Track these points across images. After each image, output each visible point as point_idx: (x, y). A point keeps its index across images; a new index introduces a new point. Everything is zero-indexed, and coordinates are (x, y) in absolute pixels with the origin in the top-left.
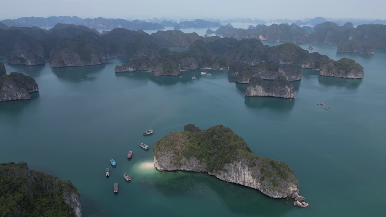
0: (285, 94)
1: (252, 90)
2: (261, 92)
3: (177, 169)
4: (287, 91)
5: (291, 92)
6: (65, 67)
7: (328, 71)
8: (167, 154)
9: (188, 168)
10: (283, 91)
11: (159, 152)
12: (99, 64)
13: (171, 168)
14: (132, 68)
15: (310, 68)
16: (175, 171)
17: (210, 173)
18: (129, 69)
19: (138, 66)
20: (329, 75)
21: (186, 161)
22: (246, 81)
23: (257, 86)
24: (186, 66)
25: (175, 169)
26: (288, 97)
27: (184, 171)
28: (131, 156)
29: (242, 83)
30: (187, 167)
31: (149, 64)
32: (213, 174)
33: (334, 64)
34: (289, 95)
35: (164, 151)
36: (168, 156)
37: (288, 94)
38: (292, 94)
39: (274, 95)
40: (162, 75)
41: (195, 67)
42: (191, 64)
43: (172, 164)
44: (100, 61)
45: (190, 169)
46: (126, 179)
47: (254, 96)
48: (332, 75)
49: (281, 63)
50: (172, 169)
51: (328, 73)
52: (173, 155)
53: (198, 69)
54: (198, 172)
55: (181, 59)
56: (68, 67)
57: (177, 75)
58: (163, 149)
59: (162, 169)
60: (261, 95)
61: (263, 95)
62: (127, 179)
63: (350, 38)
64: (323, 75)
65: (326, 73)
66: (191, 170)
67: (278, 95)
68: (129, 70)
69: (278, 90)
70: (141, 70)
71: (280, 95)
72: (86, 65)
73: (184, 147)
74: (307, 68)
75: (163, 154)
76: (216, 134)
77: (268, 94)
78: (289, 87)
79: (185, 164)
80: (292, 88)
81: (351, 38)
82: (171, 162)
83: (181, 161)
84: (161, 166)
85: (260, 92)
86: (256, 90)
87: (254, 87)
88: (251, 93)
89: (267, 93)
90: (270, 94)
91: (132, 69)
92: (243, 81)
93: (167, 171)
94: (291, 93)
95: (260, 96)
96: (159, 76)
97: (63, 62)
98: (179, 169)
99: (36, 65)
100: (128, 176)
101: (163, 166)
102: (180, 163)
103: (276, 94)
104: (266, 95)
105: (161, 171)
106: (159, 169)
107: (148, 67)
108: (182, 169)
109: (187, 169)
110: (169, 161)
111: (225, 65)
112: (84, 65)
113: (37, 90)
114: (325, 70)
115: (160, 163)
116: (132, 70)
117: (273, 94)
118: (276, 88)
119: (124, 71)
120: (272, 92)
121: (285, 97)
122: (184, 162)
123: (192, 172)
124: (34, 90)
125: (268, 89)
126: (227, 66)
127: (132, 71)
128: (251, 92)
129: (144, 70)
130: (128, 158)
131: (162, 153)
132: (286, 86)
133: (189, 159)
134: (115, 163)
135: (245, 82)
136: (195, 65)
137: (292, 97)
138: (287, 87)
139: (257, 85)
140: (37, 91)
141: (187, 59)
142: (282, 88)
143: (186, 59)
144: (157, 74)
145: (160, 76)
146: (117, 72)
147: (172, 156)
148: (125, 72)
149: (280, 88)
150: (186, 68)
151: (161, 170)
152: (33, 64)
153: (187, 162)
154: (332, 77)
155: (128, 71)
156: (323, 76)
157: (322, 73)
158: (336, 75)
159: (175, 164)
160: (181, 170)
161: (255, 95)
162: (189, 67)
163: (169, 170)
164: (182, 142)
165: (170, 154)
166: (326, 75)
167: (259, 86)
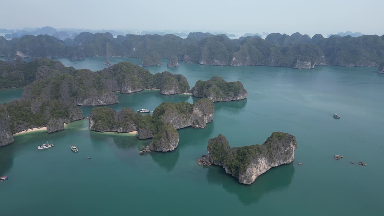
7: (216, 95)
15: (176, 93)
39: (276, 165)
41: (8, 137)
48: (221, 100)
49: (130, 92)
51: (217, 98)
67: (282, 162)
74: (172, 93)
85: (261, 168)
89: (270, 165)
90: (273, 165)
103: (279, 162)
114: (213, 95)
118: (279, 151)
120: (275, 161)
126: (71, 116)
138: (292, 145)
139: (260, 157)
142: (286, 149)
157: (211, 98)
166: (215, 101)
167: (262, 158)
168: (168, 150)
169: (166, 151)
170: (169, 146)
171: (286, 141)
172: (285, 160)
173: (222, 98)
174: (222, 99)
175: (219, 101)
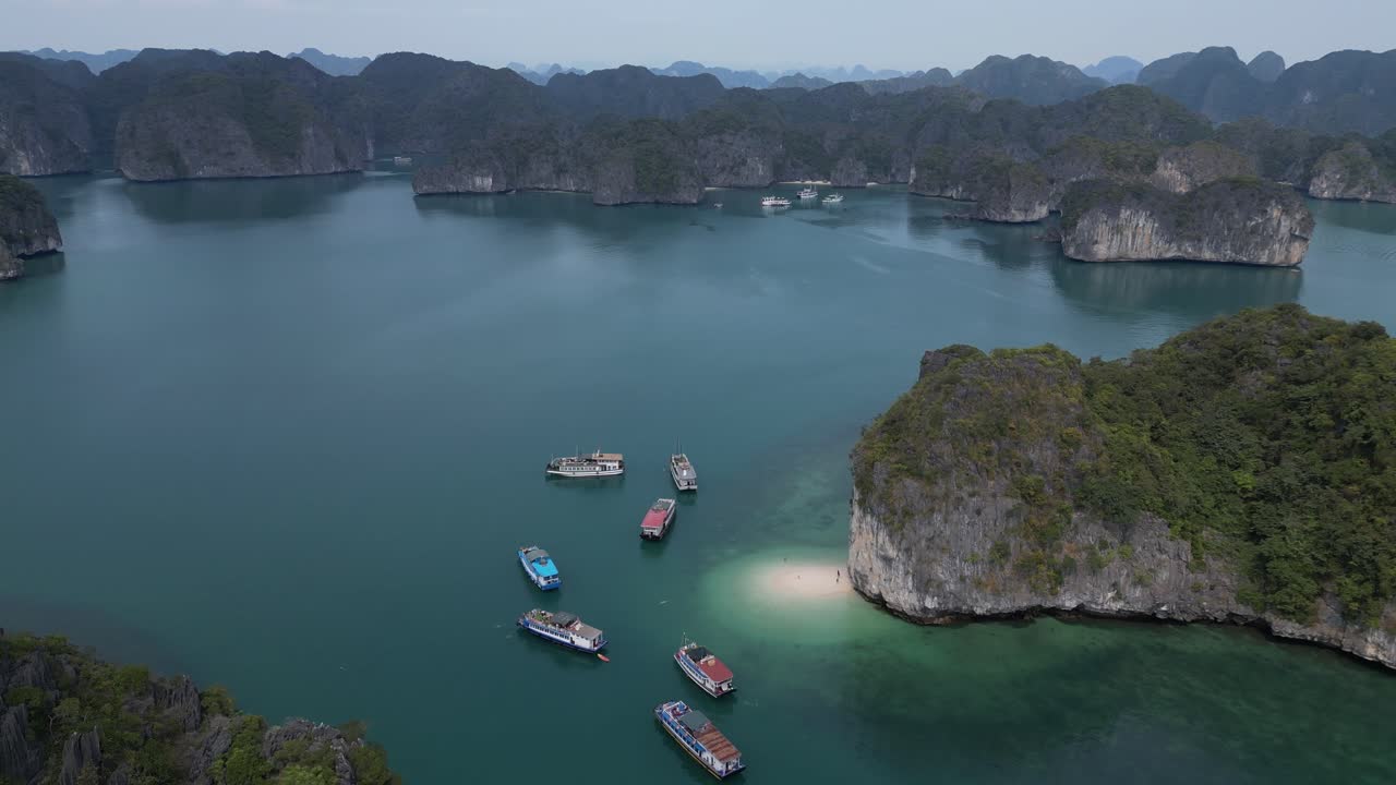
0: (1264, 245)
1: (1103, 230)
2: (1146, 239)
3: (1036, 601)
4: (1277, 230)
5: (1293, 237)
6: (182, 180)
7: (1347, 175)
8: (972, 495)
9: (1118, 597)
10: (1254, 231)
11: (912, 485)
12: (336, 173)
13: (996, 593)
14: (487, 176)
16: (1017, 618)
17: (1289, 628)
18: (478, 181)
19: (515, 170)
20: (1353, 193)
21: (1104, 545)
22: (1026, 211)
23: (1125, 214)
24: (723, 169)
25: (1023, 600)
26: (1277, 259)
27: (1082, 615)
28: (668, 530)
29: (1007, 223)
30: (1115, 585)
31: (562, 159)
32: (1312, 633)
33: (1370, 150)
34: (1283, 249)
35: (955, 473)
36: (978, 512)
37: (1277, 246)
38: (1297, 244)
39: (1207, 255)
40: (630, 200)
41: (761, 172)
42: (744, 163)
43: (1008, 570)
44: (340, 157)
45: (1137, 600)
46: (698, 680)
47: (1107, 262)
48: (1368, 196)
50: (1005, 605)
51: (1349, 187)
52: (1009, 503)
53: (771, 184)
54: (1184, 623)
55: (701, 141)
56: (199, 179)
57: (695, 201)
58: (948, 460)
59: (930, 603)
60: (1145, 255)
61: (1153, 255)
62: (710, 686)
63: (1306, 98)
64: (1326, 194)
65: (1342, 185)
66: (1138, 607)
67: (1228, 254)
68: (474, 184)
69: (1229, 229)
70: (528, 185)
71: (1239, 251)
72: (280, 174)
73: (1085, 449)
75: (946, 496)
76: (1264, 364)
77: (1179, 249)
78: (1286, 211)
79: (1095, 567)
80: (1298, 217)
81: (1308, 97)
82: (1002, 551)
83: (1060, 548)
84: (924, 585)
85: (1139, 240)
86: (1118, 230)
87: (1115, 214)
88: (1096, 248)
89: (1174, 246)
90: (1189, 250)
91: (489, 182)
92: (1013, 211)
93: (962, 618)
94: (1290, 242)
95: (1139, 262)
96: (616, 205)
97: (174, 158)
98: (1049, 605)
99: (53, 176)
100: (710, 660)
101: (940, 585)
102: (1059, 558)
103: (1217, 250)
104: (1169, 255)
105: (918, 620)
106: (906, 608)
107: (560, 171)
108: (1071, 604)
109: (1108, 602)
110: (984, 549)
111: (887, 170)
112: (273, 174)
113: (51, 245)
114: (1336, 173)
115: (919, 560)
116: (487, 183)
117: (1200, 249)
118: (1221, 217)
119: (452, 188)
120: (1199, 240)
121: (1264, 260)
122: (1084, 555)
123: (1147, 620)
124: (37, 246)
125: (1179, 224)
126: (893, 170)
127: (489, 189)
128: (1096, 242)
129: (542, 186)
130: (644, 537)
131: (939, 490)
132: (1268, 205)
133: (1126, 530)
134: (555, 572)
135: (1019, 217)
136: (760, 166)
137: (1294, 260)
138: (1276, 213)
139: (1129, 207)
140: (54, 252)
141: (727, 138)
142: (1251, 219)
143: (721, 141)
144: (607, 195)
145: (622, 204)
146: (421, 195)
147: (1009, 514)
148: (458, 193)
149: (1236, 216)
150: (721, 179)
151: (925, 609)
152: (42, 170)
153: (1114, 554)
154: (1369, 201)
155: (470, 188)
156: (1329, 199)
157: (1324, 186)
158: (1384, 193)
159: (1025, 569)
160: (1054, 612)
161: (1113, 253)
162: (737, 174)
163: (979, 611)
164: (1063, 410)
165: (994, 496)
166: (1338, 196)
167: (1138, 212)
168: (1004, 218)
169: (997, 219)
170: (1007, 209)
171: (1253, 195)
172: (1241, 249)
173: (1373, 188)
174: (1373, 194)
175: (1357, 200)
